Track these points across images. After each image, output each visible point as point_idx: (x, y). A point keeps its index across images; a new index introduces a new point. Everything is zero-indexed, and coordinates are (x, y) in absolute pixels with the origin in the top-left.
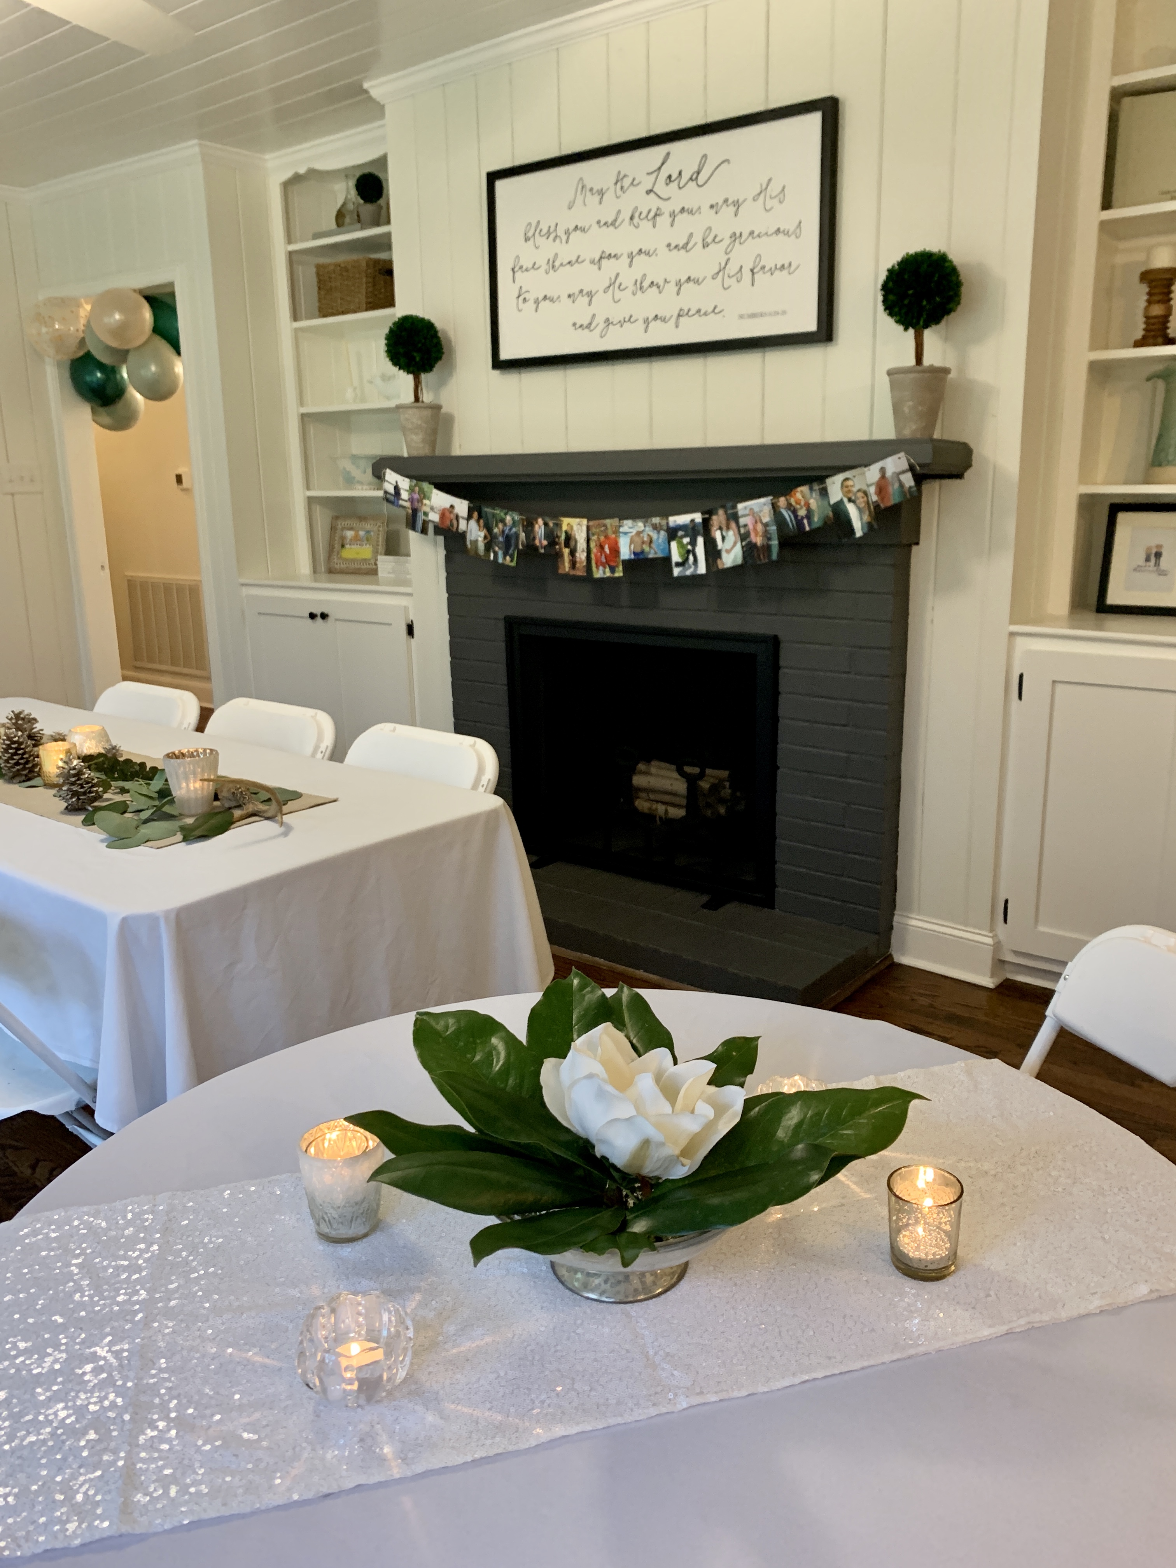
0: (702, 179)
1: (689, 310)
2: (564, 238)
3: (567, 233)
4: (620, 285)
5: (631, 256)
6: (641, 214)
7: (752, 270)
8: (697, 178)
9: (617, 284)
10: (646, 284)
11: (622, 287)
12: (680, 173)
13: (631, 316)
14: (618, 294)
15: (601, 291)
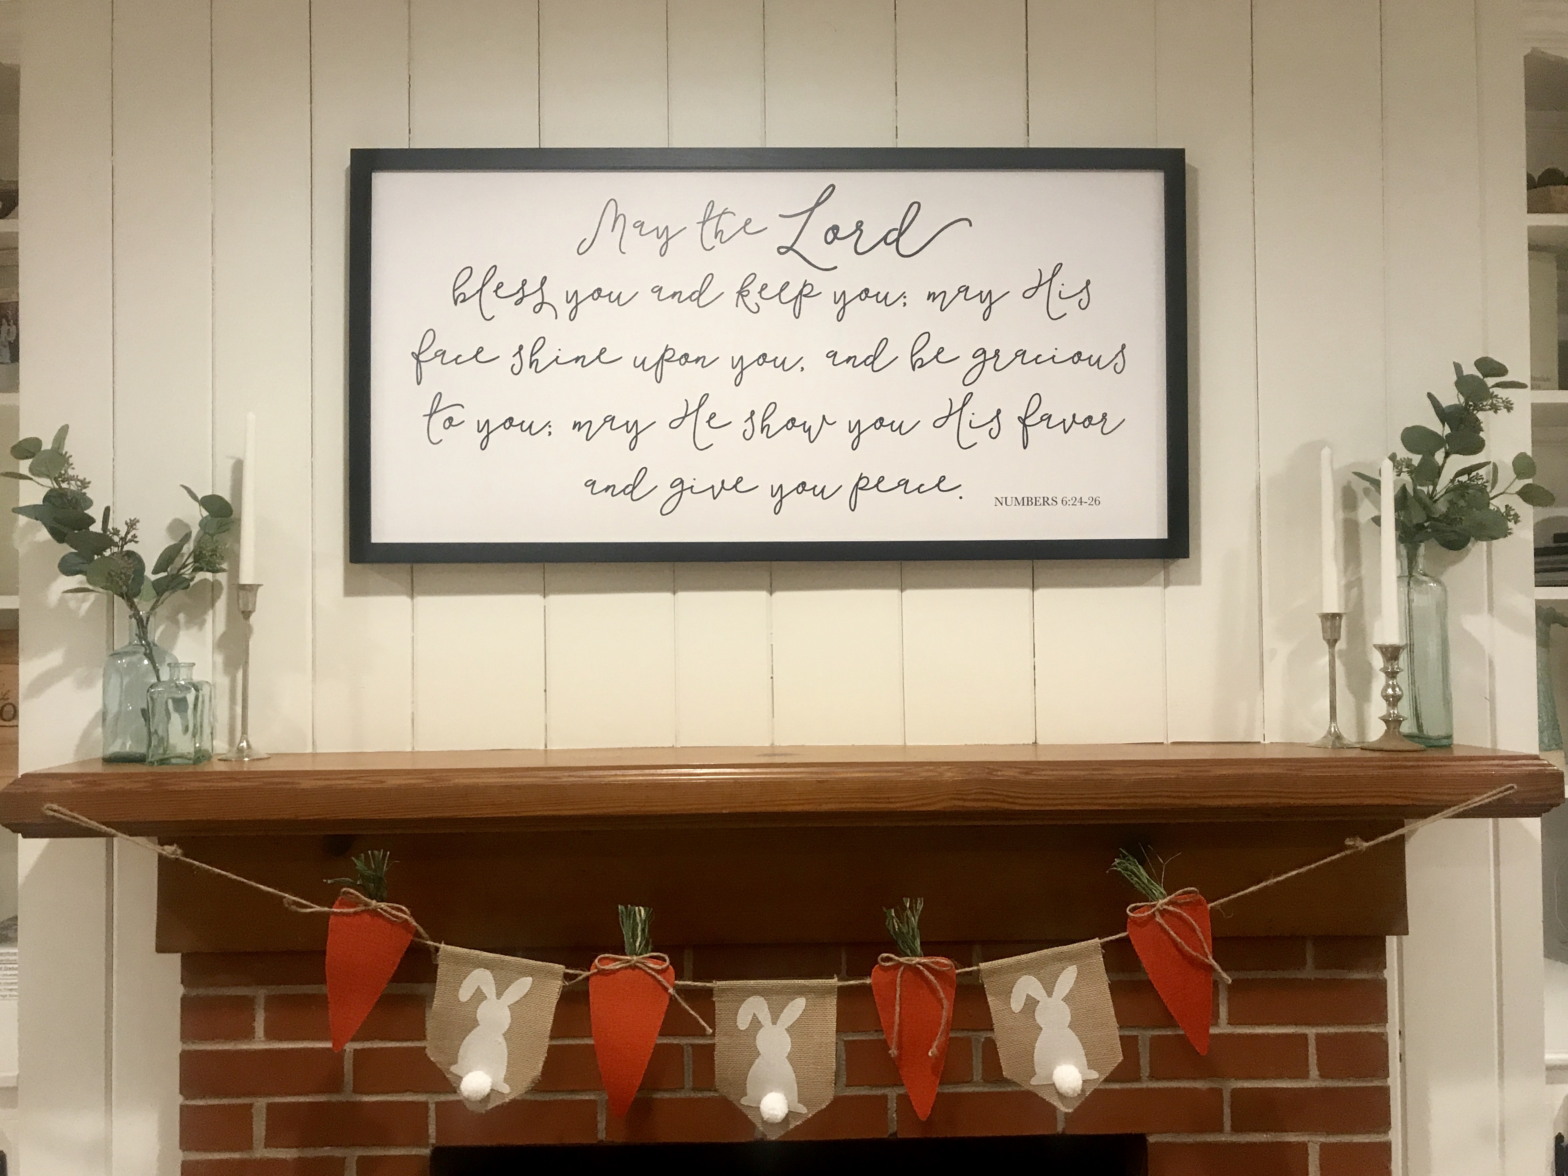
0: (908, 244)
1: (881, 479)
2: (565, 309)
3: (574, 299)
4: (713, 416)
5: (740, 365)
6: (764, 287)
7: (1022, 420)
8: (897, 240)
9: (704, 413)
10: (775, 423)
11: (713, 423)
12: (859, 225)
13: (740, 480)
14: (705, 435)
15: (662, 425)
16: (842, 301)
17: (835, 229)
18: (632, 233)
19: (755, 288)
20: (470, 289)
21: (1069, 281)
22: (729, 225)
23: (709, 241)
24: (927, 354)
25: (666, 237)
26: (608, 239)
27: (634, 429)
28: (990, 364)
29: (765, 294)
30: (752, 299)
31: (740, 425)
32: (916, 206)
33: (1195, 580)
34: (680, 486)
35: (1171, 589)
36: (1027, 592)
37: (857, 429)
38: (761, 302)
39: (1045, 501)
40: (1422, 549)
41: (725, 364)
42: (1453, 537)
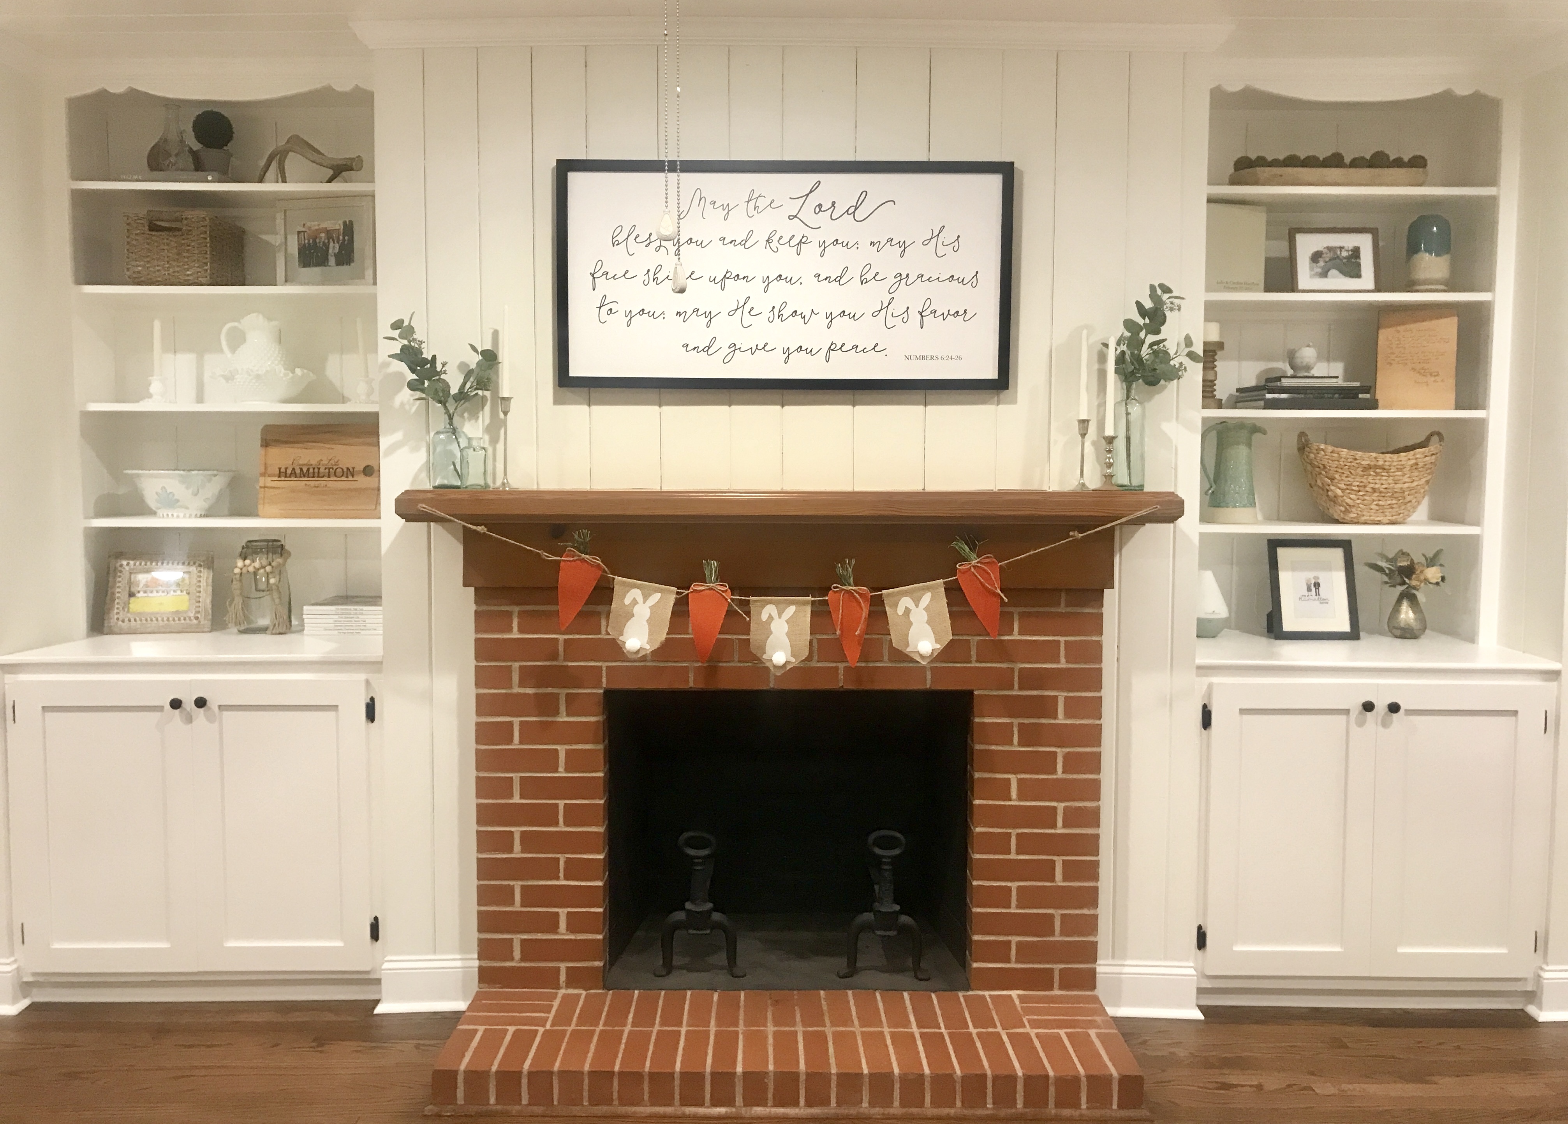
1: (843, 345)
4: (752, 309)
5: (767, 281)
6: (781, 238)
7: (921, 313)
8: (854, 212)
9: (747, 308)
10: (786, 313)
11: (752, 313)
12: (833, 204)
13: (766, 344)
14: (748, 319)
15: (724, 314)
16: (823, 246)
17: (820, 206)
18: (709, 207)
19: (775, 239)
20: (621, 238)
21: (948, 236)
22: (762, 203)
23: (751, 212)
24: (869, 276)
25: (727, 210)
26: (696, 210)
27: (709, 316)
28: (903, 281)
29: (781, 242)
30: (774, 245)
31: (767, 314)
32: (865, 193)
33: (1014, 401)
34: (734, 348)
35: (1000, 406)
36: (921, 407)
37: (830, 317)
38: (779, 246)
39: (932, 358)
40: (1134, 386)
41: (759, 280)
42: (1152, 379)
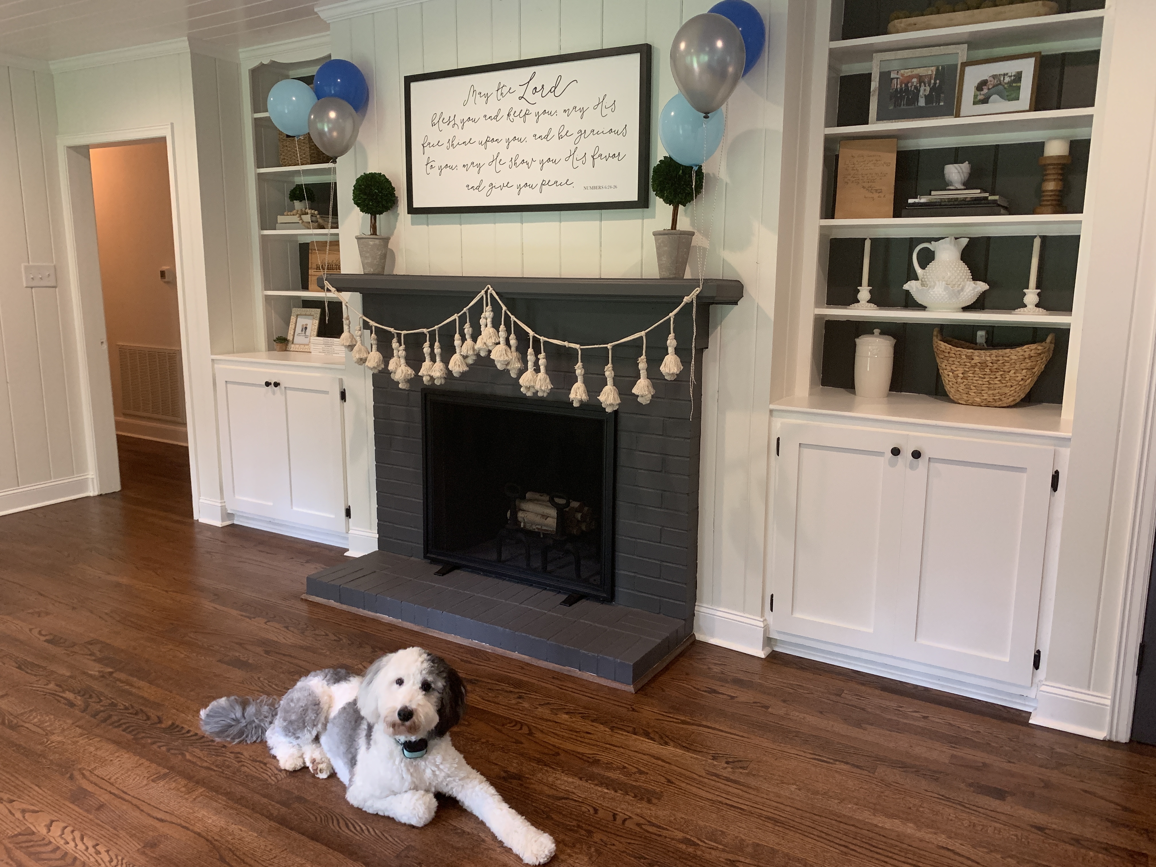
0: (558, 92)
1: (549, 181)
2: (460, 125)
3: (463, 122)
4: (501, 160)
5: (508, 141)
6: (515, 112)
7: (593, 157)
8: (554, 91)
9: (498, 159)
10: (519, 161)
11: (501, 163)
12: (543, 86)
13: (508, 183)
14: (499, 167)
15: (487, 164)
16: (538, 115)
17: (536, 88)
18: (478, 96)
19: (512, 113)
20: (436, 121)
21: (608, 102)
22: (505, 90)
23: (500, 97)
24: (563, 134)
25: (487, 96)
26: (472, 98)
27: (479, 166)
28: (583, 135)
29: (515, 115)
30: (512, 117)
31: (508, 163)
32: (560, 76)
33: (653, 217)
34: (492, 186)
37: (542, 162)
38: (514, 118)
39: (600, 188)
41: (504, 141)
